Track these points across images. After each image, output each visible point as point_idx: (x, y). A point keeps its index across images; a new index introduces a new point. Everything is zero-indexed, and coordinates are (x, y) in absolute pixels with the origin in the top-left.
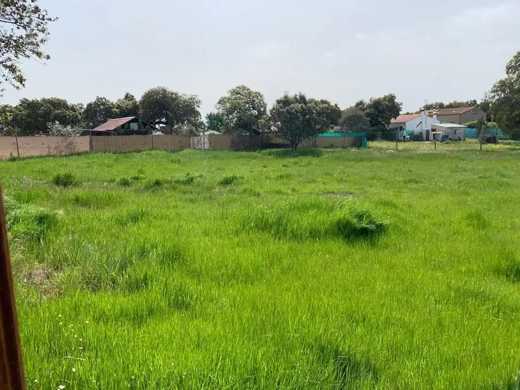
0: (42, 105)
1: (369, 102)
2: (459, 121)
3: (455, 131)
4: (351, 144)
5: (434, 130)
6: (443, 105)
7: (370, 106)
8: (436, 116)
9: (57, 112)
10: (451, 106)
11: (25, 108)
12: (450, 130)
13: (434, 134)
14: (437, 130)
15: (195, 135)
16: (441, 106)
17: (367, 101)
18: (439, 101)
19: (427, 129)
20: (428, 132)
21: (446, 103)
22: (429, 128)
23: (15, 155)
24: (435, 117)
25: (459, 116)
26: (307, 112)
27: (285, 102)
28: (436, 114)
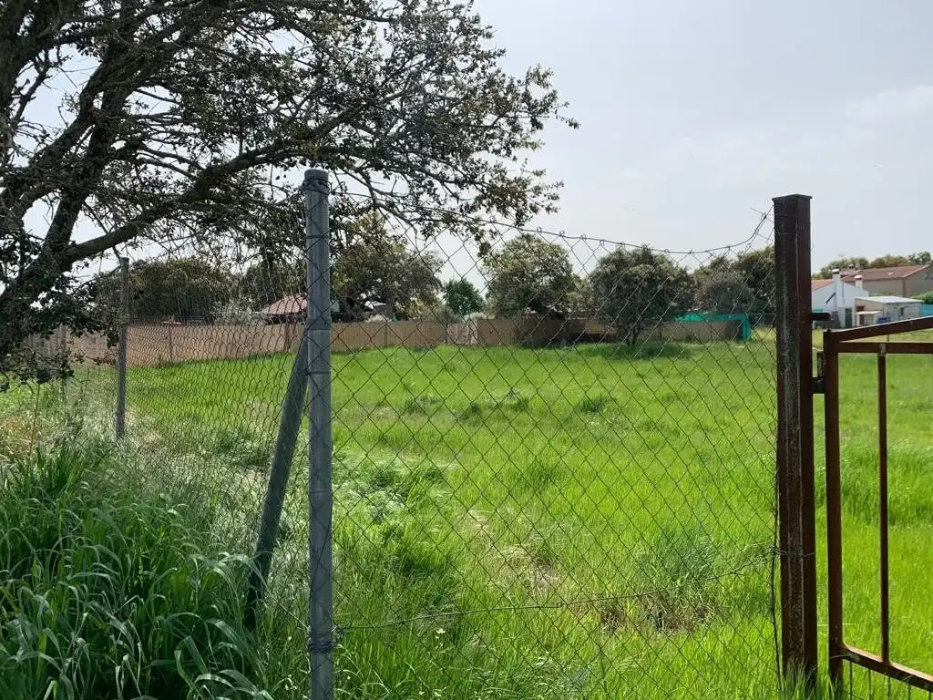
0: (169, 270)
1: (737, 260)
2: (902, 292)
3: (902, 309)
4: (723, 334)
5: (860, 309)
6: (866, 262)
7: (738, 266)
8: (861, 282)
9: (193, 281)
10: (880, 264)
11: (142, 276)
12: (891, 310)
13: (861, 315)
14: (867, 308)
15: (453, 321)
16: (863, 264)
17: (732, 257)
18: (857, 255)
19: (848, 306)
20: (848, 311)
21: (871, 259)
22: (851, 305)
23: (166, 357)
24: (859, 283)
25: (900, 282)
26: (659, 278)
27: (618, 262)
28: (860, 279)
